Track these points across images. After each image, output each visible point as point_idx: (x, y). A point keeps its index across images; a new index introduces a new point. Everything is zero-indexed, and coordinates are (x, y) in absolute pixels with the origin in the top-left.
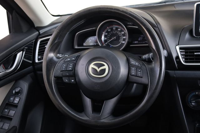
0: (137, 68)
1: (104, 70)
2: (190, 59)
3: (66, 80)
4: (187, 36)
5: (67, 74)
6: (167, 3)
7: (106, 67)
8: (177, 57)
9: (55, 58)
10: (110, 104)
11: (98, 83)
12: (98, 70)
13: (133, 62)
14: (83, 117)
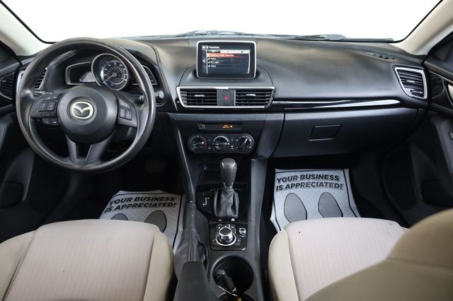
0: (126, 110)
1: (89, 111)
2: (192, 101)
3: (47, 122)
4: (190, 76)
5: (48, 115)
6: (186, 37)
7: (90, 108)
8: (177, 99)
9: (32, 96)
10: (97, 149)
11: (81, 126)
12: (82, 111)
13: (122, 103)
14: (66, 163)
